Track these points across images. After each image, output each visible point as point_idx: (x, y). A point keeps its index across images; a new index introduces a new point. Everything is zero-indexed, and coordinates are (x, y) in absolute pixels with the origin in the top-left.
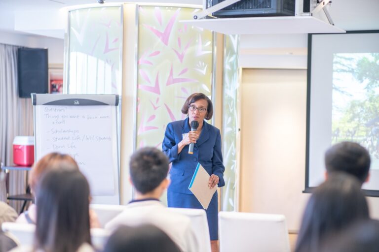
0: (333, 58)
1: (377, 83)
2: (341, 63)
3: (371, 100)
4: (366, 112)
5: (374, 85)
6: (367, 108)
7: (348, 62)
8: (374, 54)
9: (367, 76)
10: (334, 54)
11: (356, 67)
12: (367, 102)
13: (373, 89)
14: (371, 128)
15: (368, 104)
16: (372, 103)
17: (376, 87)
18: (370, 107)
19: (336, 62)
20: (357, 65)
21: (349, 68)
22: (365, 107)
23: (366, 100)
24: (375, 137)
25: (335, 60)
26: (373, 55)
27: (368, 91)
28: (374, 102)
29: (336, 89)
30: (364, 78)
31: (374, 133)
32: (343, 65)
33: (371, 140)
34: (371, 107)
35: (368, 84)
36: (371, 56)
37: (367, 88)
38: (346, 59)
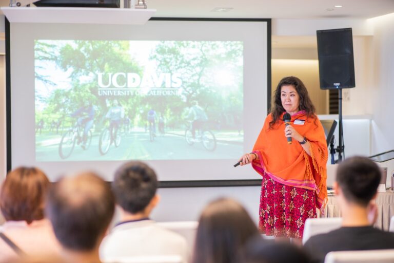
0: (34, 45)
1: (81, 71)
2: (43, 50)
3: (75, 89)
4: (71, 102)
5: (79, 74)
6: (72, 98)
7: (51, 49)
8: (78, 41)
9: (71, 64)
10: (35, 41)
11: (59, 54)
12: (72, 92)
13: (77, 78)
14: (77, 118)
15: (73, 94)
16: (78, 93)
17: (80, 75)
18: (75, 97)
19: (38, 50)
20: (61, 52)
21: (52, 56)
22: (69, 97)
23: (71, 89)
24: (81, 128)
25: (36, 47)
26: (76, 42)
27: (72, 80)
28: (79, 92)
29: (39, 78)
30: (68, 66)
31: (80, 124)
32: (46, 52)
33: (77, 131)
34: (77, 96)
35: (73, 73)
36: (75, 43)
37: (71, 76)
38: (48, 46)
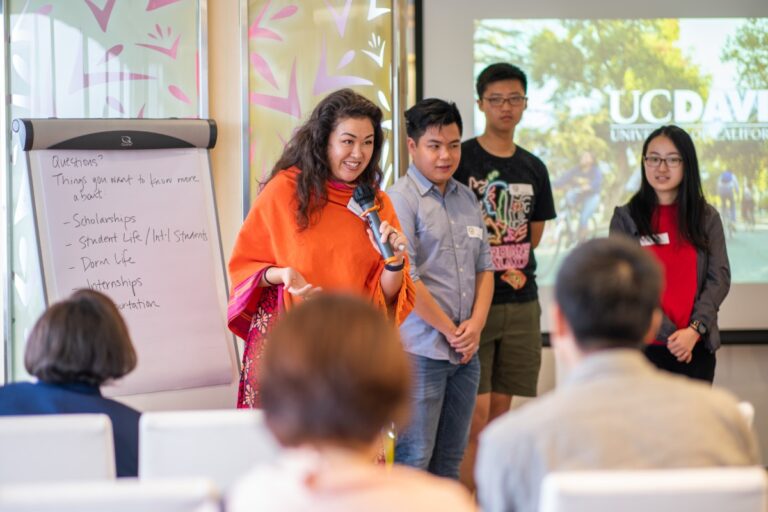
0: (472, 30)
1: (574, 87)
2: (494, 42)
3: (562, 127)
4: (553, 155)
5: (568, 94)
6: (554, 146)
7: (510, 40)
8: (568, 21)
9: (552, 73)
10: (476, 22)
11: (528, 51)
12: (555, 133)
13: (566, 103)
14: (565, 191)
15: (557, 137)
16: (566, 135)
17: (573, 96)
18: (560, 146)
19: (482, 41)
20: (531, 47)
21: (512, 54)
22: (549, 144)
23: (552, 129)
24: (573, 212)
25: (479, 34)
26: (564, 25)
27: (556, 107)
28: (570, 132)
30: (545, 76)
31: (571, 203)
32: (499, 47)
33: (566, 220)
34: (564, 144)
35: (556, 92)
36: (561, 27)
37: (554, 99)
38: (504, 33)
